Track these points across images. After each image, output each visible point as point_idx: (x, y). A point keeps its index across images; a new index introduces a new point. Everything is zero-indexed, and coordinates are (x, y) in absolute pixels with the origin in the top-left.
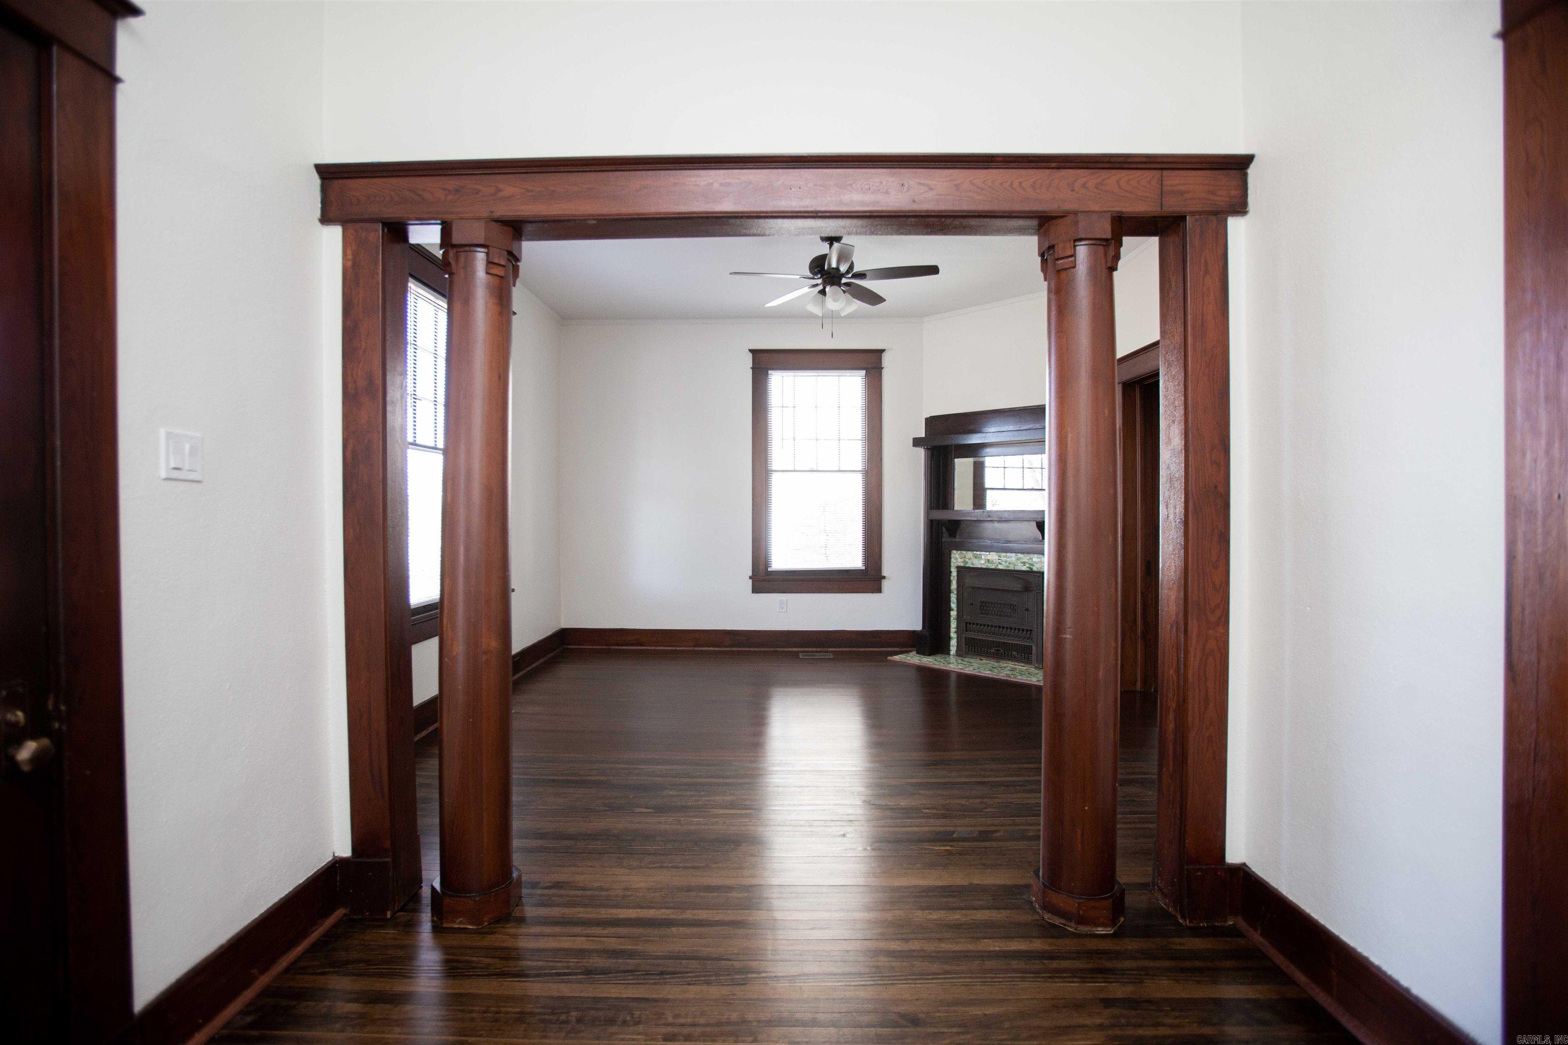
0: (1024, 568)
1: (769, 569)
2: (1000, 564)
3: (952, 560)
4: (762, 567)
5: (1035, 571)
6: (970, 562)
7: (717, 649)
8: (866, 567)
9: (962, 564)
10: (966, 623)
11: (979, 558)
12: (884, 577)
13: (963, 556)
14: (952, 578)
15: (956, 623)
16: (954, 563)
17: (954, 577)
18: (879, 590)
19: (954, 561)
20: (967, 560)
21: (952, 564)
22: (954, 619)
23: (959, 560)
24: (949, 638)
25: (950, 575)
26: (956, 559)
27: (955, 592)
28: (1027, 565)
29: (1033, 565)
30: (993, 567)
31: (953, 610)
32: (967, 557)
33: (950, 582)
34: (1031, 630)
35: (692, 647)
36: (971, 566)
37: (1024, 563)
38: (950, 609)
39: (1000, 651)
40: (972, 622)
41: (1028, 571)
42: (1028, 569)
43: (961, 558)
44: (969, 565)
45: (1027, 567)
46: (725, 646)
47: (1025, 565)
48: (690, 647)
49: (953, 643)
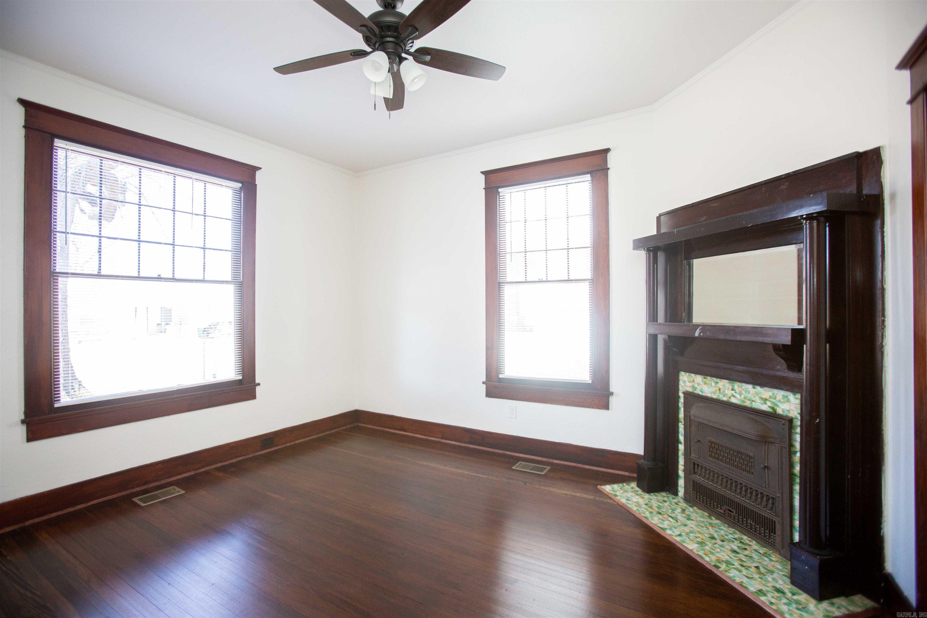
0: (765, 408)
1: (502, 376)
2: (734, 396)
3: (681, 383)
4: (494, 375)
5: (779, 414)
6: (699, 388)
7: (458, 444)
8: (592, 381)
9: (690, 390)
10: (694, 464)
11: (708, 384)
12: (612, 394)
13: (692, 380)
14: (680, 406)
15: (684, 461)
16: (682, 386)
17: (682, 402)
18: (606, 408)
20: (696, 386)
21: (680, 389)
23: (688, 384)
24: (677, 476)
25: (678, 402)
26: (684, 382)
27: (684, 422)
28: (769, 404)
29: (777, 406)
30: (725, 399)
31: (681, 443)
32: (696, 382)
33: (678, 409)
34: (773, 499)
35: (440, 438)
36: (700, 393)
37: (765, 400)
38: (678, 441)
39: (732, 512)
40: (700, 465)
41: (768, 413)
42: (770, 410)
43: (689, 382)
44: (698, 392)
45: (769, 407)
46: (465, 442)
47: (765, 404)
48: (438, 438)
49: (681, 482)
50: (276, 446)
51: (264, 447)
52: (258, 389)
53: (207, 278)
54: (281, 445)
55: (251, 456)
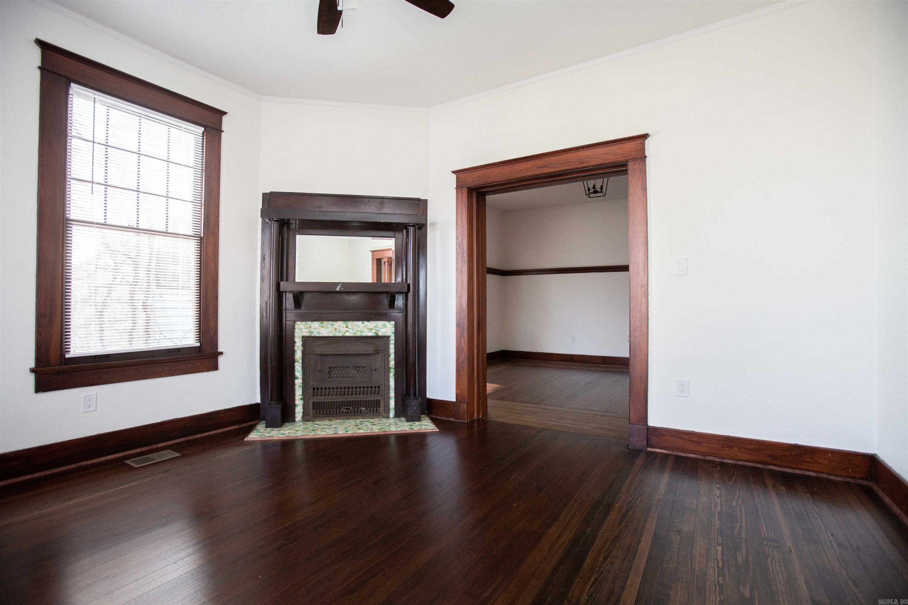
0: (371, 334)
1: (67, 356)
2: (348, 331)
3: (296, 330)
4: (54, 354)
5: (380, 336)
6: (316, 331)
8: (199, 345)
9: (307, 335)
10: (314, 389)
11: (325, 327)
12: (220, 354)
13: (309, 326)
14: (296, 348)
15: (301, 391)
17: (298, 346)
18: (215, 367)
19: (299, 332)
20: (313, 331)
21: (296, 335)
22: (299, 387)
23: (304, 330)
24: (294, 406)
25: (294, 346)
26: (301, 329)
27: (300, 361)
28: (373, 331)
29: (379, 331)
30: (340, 335)
31: (297, 378)
32: (313, 328)
33: (293, 352)
34: (379, 387)
36: (318, 336)
37: (371, 329)
39: (349, 409)
40: (320, 387)
41: (374, 336)
43: (306, 329)
44: (315, 334)
45: (374, 333)
47: (371, 331)
49: (299, 410)
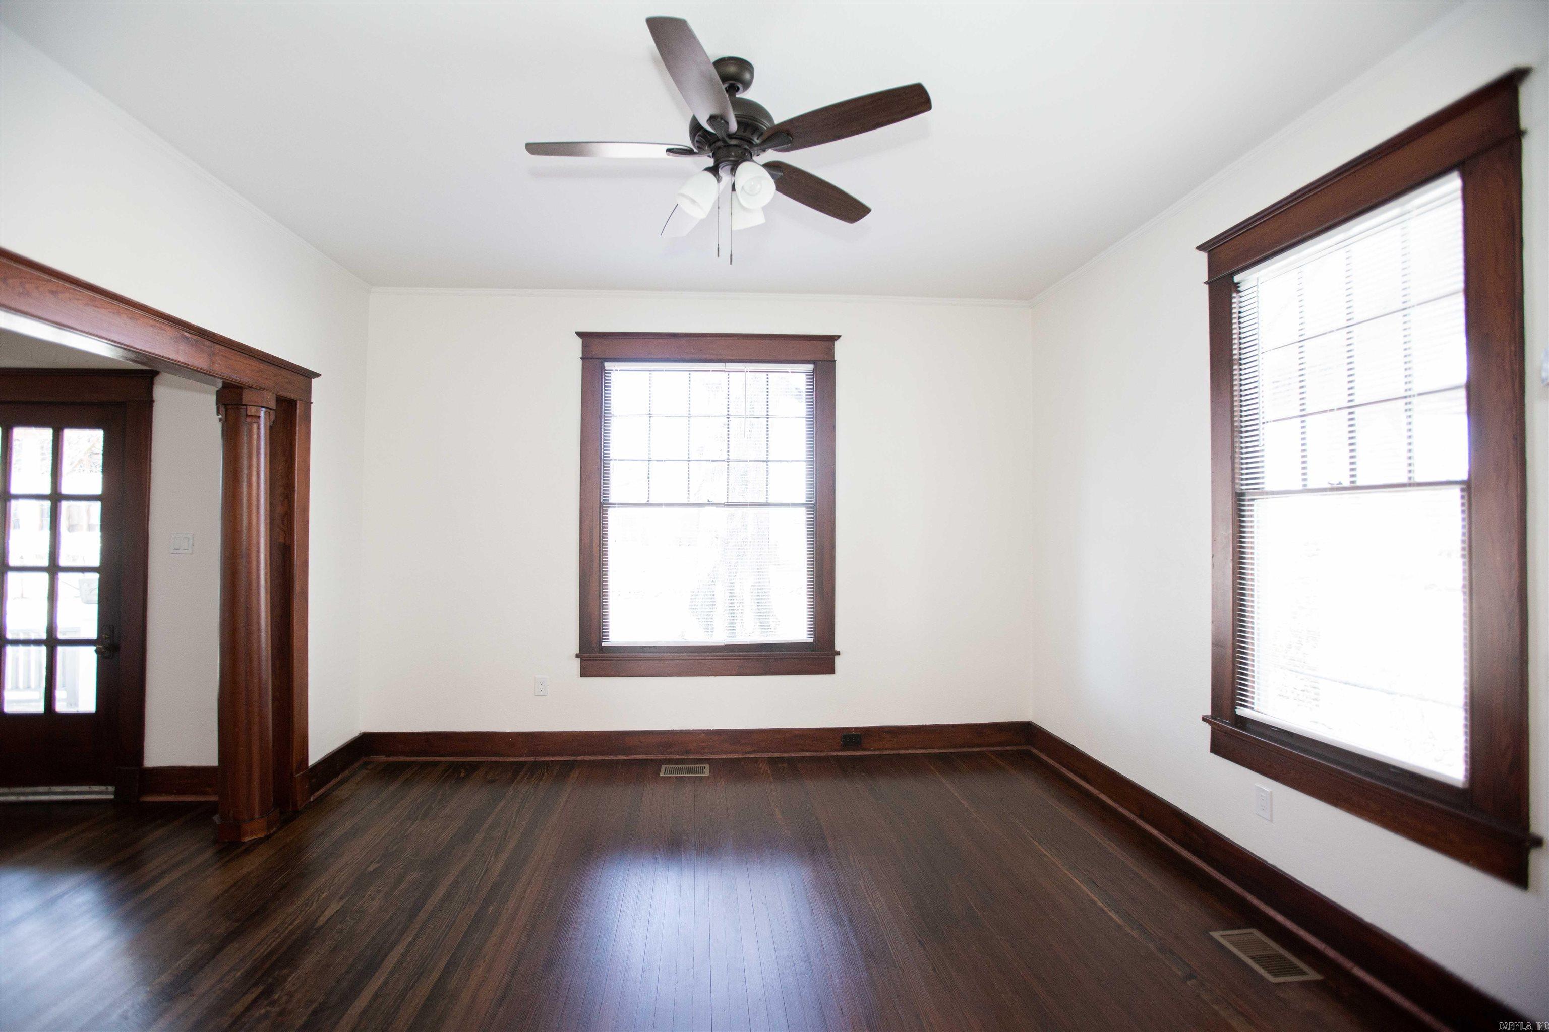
50: (864, 750)
51: (845, 747)
52: (838, 659)
53: (771, 501)
54: (875, 750)
55: (823, 754)
